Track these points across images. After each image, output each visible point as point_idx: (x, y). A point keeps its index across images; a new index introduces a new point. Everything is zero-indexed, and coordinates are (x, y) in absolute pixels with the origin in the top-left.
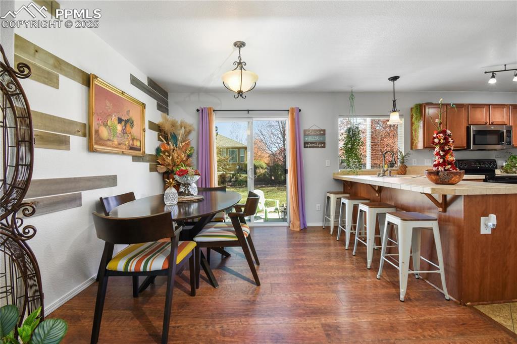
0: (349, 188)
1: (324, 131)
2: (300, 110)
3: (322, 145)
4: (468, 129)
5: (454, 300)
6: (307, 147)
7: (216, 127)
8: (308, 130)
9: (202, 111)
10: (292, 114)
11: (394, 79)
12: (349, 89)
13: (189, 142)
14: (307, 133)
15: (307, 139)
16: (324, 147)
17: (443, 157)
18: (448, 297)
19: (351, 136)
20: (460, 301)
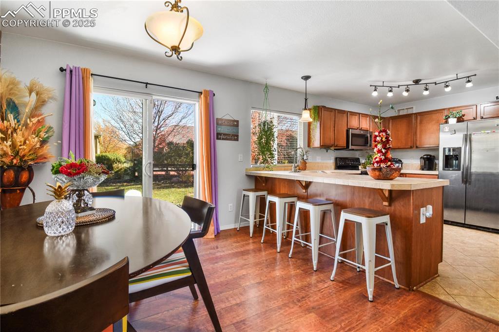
0: (264, 185)
1: (237, 122)
2: (214, 95)
3: (236, 138)
4: (348, 131)
5: (403, 287)
6: (220, 139)
7: (94, 101)
8: (221, 119)
9: (71, 71)
10: (206, 97)
11: (306, 78)
12: (264, 81)
13: (43, 119)
14: (220, 122)
15: (219, 129)
16: (237, 140)
17: (384, 154)
18: (397, 286)
19: (266, 130)
20: (409, 287)
